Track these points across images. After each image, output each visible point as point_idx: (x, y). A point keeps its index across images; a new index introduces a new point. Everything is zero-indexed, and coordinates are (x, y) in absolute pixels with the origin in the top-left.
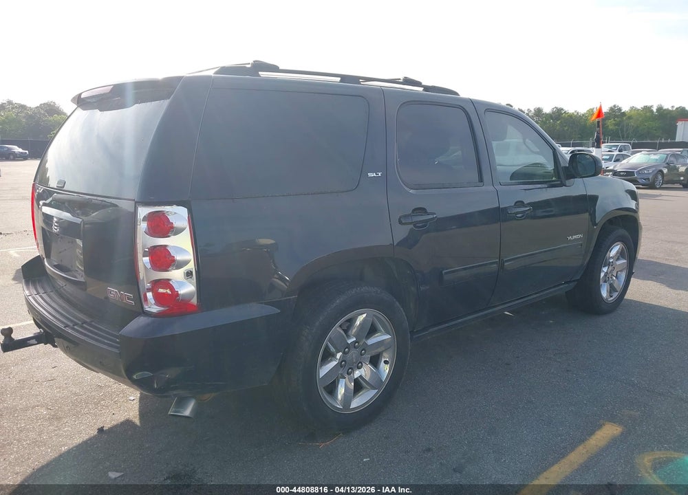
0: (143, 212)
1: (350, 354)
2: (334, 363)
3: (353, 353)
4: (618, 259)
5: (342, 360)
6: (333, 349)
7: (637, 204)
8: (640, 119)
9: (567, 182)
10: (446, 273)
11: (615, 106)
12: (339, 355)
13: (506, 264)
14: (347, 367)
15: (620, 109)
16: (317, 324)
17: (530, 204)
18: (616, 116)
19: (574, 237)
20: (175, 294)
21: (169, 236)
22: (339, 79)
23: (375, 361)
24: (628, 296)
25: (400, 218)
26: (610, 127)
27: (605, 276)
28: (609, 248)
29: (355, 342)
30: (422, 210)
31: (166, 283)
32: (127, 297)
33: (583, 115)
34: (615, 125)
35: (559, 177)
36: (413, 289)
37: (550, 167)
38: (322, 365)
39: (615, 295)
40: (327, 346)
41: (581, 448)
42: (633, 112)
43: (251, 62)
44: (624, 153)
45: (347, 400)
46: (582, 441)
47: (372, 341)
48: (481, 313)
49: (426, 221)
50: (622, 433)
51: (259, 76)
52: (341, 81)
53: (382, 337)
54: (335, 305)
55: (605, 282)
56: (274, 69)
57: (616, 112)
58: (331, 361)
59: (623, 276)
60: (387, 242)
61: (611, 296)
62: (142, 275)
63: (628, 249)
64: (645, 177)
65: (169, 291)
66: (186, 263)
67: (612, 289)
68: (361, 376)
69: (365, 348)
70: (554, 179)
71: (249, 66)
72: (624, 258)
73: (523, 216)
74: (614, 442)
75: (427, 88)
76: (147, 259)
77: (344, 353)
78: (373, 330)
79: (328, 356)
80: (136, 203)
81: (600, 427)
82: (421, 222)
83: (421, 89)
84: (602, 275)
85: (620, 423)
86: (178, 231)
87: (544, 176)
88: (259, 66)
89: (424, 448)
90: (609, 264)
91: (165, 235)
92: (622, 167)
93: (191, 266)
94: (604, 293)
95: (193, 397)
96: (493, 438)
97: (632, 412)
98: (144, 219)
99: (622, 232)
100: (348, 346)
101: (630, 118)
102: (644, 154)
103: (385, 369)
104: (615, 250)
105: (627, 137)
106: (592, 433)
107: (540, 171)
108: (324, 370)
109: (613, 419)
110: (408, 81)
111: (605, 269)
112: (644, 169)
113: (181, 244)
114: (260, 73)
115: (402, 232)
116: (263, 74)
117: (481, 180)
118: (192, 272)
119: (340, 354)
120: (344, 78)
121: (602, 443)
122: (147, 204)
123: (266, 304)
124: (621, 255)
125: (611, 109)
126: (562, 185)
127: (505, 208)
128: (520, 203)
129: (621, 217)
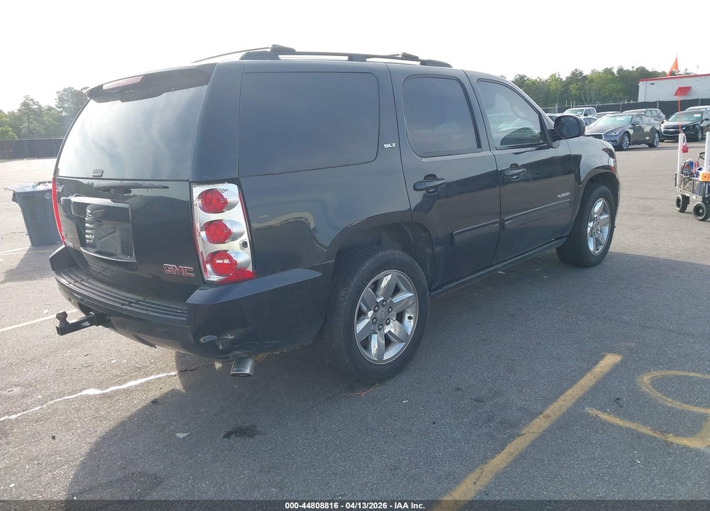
0: (198, 190)
1: (379, 311)
2: (366, 321)
3: (382, 311)
4: (601, 215)
5: (374, 318)
6: (364, 308)
7: (615, 162)
8: (602, 82)
9: (554, 144)
10: (456, 234)
11: (576, 70)
12: (370, 314)
13: (506, 223)
14: (378, 324)
15: (581, 73)
16: (352, 284)
17: (523, 166)
18: (578, 80)
19: (563, 195)
20: (233, 263)
21: (223, 212)
22: (346, 58)
23: (400, 318)
24: (611, 249)
25: (415, 184)
26: (573, 92)
27: (591, 230)
28: (593, 205)
29: (383, 301)
30: (432, 177)
31: (224, 254)
32: (186, 270)
33: (546, 81)
34: (578, 89)
35: (546, 140)
36: (429, 251)
37: (537, 131)
38: (358, 322)
39: (601, 248)
40: (360, 306)
41: (588, 375)
42: (594, 76)
43: (270, 46)
44: (589, 116)
45: (380, 353)
46: (589, 369)
47: (397, 299)
48: (487, 270)
49: (436, 187)
50: (622, 360)
51: (279, 59)
52: (350, 60)
53: (405, 295)
54: (365, 267)
55: (591, 236)
56: (290, 51)
57: (577, 77)
58: (364, 319)
59: (607, 229)
60: (406, 207)
61: (598, 250)
62: (201, 249)
63: (610, 204)
64: (613, 139)
65: (226, 261)
66: (241, 235)
67: (598, 243)
68: (390, 332)
69: (392, 306)
70: (541, 141)
71: (269, 50)
72: (606, 213)
73: (518, 177)
74: (616, 368)
75: (424, 63)
76: (203, 234)
77: (375, 311)
78: (397, 290)
79: (362, 314)
80: (190, 183)
81: (602, 357)
82: (432, 187)
83: (418, 63)
84: (589, 229)
85: (619, 353)
86: (232, 206)
87: (532, 140)
88: (278, 50)
89: (454, 389)
90: (593, 220)
91: (220, 211)
92: (590, 130)
93: (245, 237)
94: (591, 247)
95: (250, 357)
96: (512, 375)
97: (629, 344)
98: (199, 197)
99: (604, 188)
100: (378, 305)
101: (592, 81)
102: (611, 117)
103: (410, 325)
104: (598, 206)
105: (590, 101)
106: (596, 363)
107: (529, 136)
108: (360, 327)
109: (612, 351)
110: (406, 57)
111: (591, 224)
112: (611, 131)
113: (235, 218)
114: (280, 56)
115: (417, 198)
116: (281, 57)
117: (479, 146)
118: (246, 243)
119: (372, 312)
120: (352, 57)
121: (606, 370)
122: (201, 183)
123: (309, 268)
124: (604, 210)
125: (573, 73)
126: (549, 147)
127: (503, 170)
128: (514, 166)
129: (602, 174)
